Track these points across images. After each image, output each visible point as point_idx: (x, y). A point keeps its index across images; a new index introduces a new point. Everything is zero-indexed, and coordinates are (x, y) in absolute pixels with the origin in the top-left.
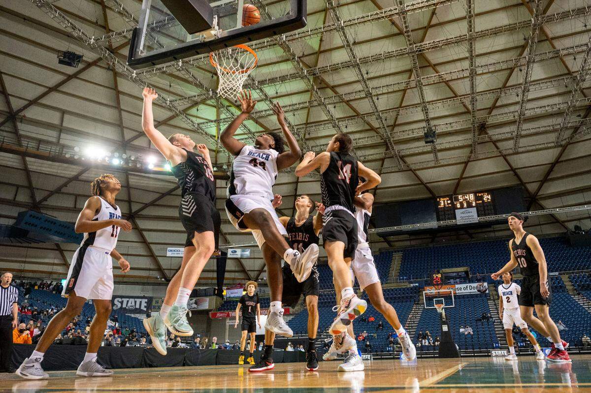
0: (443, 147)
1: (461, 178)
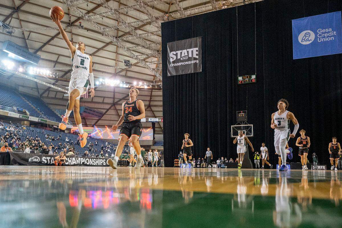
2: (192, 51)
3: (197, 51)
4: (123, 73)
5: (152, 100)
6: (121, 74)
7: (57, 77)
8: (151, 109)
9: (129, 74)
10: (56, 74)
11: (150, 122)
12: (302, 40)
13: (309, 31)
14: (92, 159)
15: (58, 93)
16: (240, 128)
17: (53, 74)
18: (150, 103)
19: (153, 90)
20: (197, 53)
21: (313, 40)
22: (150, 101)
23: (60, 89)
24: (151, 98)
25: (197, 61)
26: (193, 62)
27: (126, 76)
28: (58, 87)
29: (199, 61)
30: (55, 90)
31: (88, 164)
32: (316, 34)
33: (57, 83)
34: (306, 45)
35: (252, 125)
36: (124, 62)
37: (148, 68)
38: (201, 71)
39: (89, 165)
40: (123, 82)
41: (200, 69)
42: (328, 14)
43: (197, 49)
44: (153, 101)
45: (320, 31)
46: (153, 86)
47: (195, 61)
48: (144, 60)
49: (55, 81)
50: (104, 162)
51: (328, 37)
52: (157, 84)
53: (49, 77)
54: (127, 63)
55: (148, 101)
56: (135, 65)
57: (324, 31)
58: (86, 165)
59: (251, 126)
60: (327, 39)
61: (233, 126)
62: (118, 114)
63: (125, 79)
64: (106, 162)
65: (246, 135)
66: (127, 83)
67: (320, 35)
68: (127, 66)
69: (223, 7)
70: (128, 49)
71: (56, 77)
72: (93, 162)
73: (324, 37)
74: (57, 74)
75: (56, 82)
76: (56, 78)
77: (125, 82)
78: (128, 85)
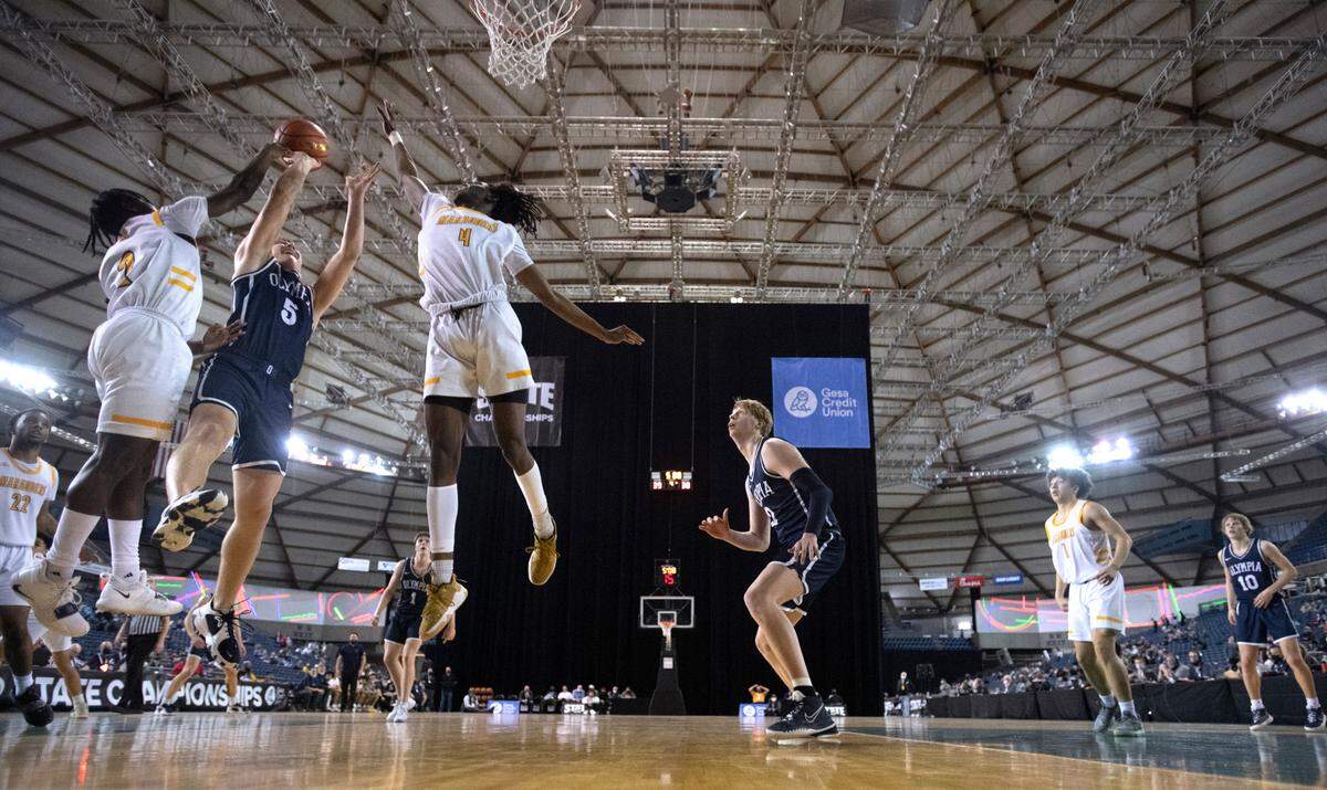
2: (539, 390)
3: (551, 391)
4: (315, 422)
5: (392, 509)
6: (307, 423)
7: (77, 403)
8: (387, 534)
9: (333, 427)
10: (76, 391)
11: (381, 572)
12: (793, 405)
13: (806, 389)
14: (217, 686)
15: (69, 454)
16: (661, 605)
17: (64, 392)
18: (386, 517)
19: (400, 482)
20: (552, 396)
21: (814, 408)
22: (387, 512)
23: (82, 441)
24: (390, 504)
25: (551, 418)
26: (539, 418)
27: (321, 432)
28: (73, 433)
29: (556, 419)
30: (59, 444)
31: (198, 703)
32: (819, 398)
33: (71, 423)
34: (799, 419)
35: (692, 599)
36: (325, 390)
37: (399, 420)
38: (558, 444)
39: (203, 709)
40: (311, 448)
41: (557, 438)
42: (842, 360)
43: (552, 386)
44: (396, 512)
45: (828, 393)
46: (400, 468)
47: (544, 417)
48: (384, 393)
49: (67, 413)
50: (258, 697)
51: (842, 408)
52: (417, 465)
53: (47, 399)
54: (334, 394)
55: (382, 510)
56: (356, 403)
57: (834, 394)
58: (193, 708)
59: (690, 601)
60: (838, 413)
61: (646, 598)
62: (281, 540)
63: (316, 439)
64: (262, 694)
65: (678, 624)
66: (322, 452)
67: (827, 402)
68: (333, 402)
69: (617, 299)
70: (344, 357)
71: (71, 402)
72: (218, 697)
73: (835, 407)
74: (81, 392)
75: (71, 417)
76: (73, 404)
77: (314, 449)
78: (325, 458)
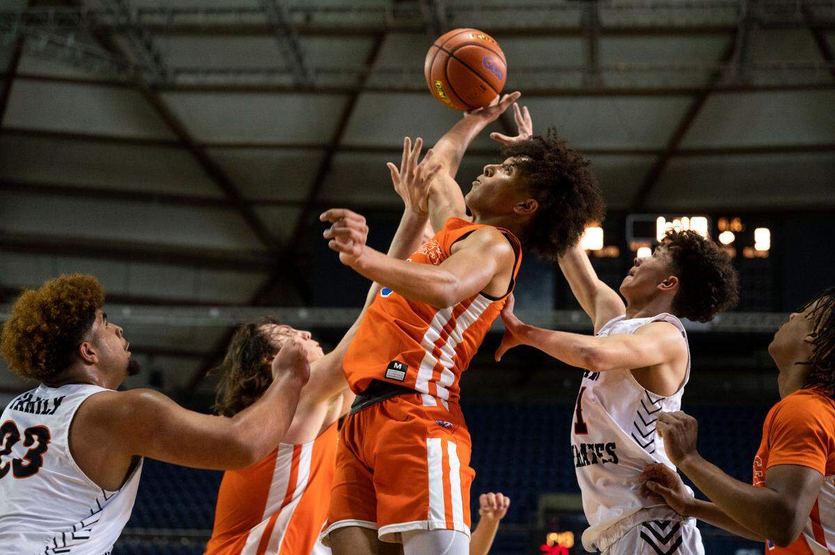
0: (624, 19)
1: (673, 150)
